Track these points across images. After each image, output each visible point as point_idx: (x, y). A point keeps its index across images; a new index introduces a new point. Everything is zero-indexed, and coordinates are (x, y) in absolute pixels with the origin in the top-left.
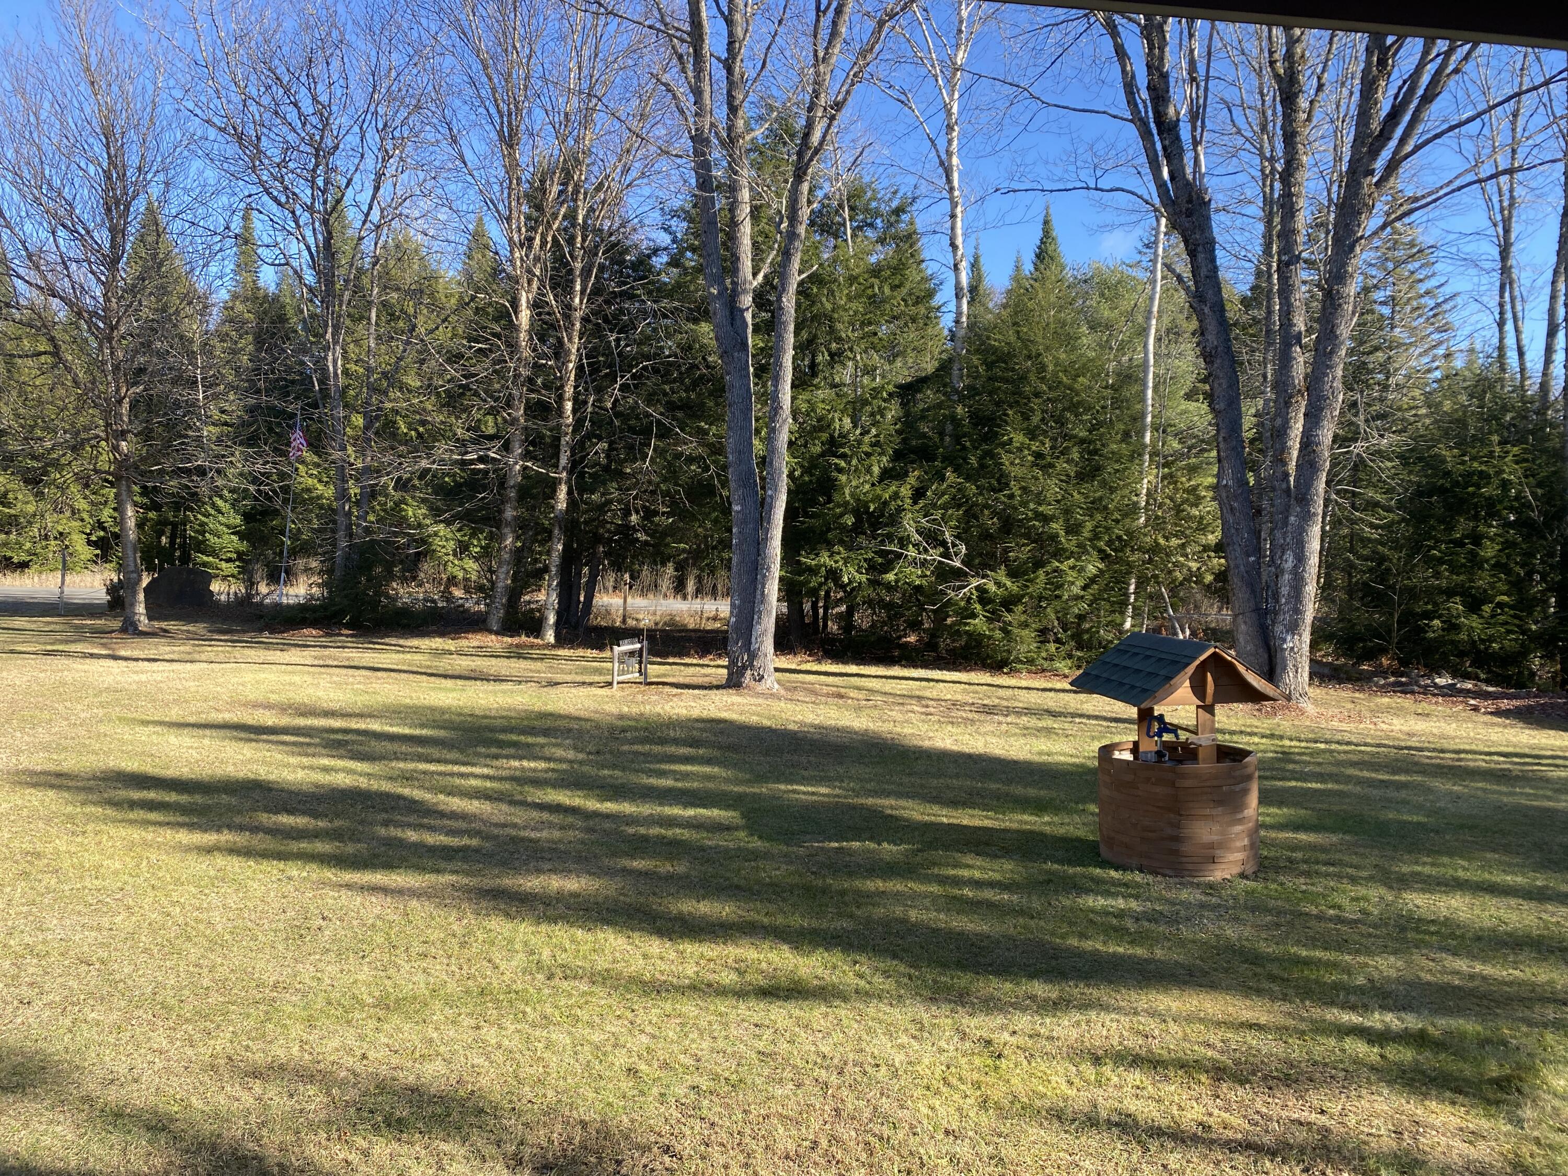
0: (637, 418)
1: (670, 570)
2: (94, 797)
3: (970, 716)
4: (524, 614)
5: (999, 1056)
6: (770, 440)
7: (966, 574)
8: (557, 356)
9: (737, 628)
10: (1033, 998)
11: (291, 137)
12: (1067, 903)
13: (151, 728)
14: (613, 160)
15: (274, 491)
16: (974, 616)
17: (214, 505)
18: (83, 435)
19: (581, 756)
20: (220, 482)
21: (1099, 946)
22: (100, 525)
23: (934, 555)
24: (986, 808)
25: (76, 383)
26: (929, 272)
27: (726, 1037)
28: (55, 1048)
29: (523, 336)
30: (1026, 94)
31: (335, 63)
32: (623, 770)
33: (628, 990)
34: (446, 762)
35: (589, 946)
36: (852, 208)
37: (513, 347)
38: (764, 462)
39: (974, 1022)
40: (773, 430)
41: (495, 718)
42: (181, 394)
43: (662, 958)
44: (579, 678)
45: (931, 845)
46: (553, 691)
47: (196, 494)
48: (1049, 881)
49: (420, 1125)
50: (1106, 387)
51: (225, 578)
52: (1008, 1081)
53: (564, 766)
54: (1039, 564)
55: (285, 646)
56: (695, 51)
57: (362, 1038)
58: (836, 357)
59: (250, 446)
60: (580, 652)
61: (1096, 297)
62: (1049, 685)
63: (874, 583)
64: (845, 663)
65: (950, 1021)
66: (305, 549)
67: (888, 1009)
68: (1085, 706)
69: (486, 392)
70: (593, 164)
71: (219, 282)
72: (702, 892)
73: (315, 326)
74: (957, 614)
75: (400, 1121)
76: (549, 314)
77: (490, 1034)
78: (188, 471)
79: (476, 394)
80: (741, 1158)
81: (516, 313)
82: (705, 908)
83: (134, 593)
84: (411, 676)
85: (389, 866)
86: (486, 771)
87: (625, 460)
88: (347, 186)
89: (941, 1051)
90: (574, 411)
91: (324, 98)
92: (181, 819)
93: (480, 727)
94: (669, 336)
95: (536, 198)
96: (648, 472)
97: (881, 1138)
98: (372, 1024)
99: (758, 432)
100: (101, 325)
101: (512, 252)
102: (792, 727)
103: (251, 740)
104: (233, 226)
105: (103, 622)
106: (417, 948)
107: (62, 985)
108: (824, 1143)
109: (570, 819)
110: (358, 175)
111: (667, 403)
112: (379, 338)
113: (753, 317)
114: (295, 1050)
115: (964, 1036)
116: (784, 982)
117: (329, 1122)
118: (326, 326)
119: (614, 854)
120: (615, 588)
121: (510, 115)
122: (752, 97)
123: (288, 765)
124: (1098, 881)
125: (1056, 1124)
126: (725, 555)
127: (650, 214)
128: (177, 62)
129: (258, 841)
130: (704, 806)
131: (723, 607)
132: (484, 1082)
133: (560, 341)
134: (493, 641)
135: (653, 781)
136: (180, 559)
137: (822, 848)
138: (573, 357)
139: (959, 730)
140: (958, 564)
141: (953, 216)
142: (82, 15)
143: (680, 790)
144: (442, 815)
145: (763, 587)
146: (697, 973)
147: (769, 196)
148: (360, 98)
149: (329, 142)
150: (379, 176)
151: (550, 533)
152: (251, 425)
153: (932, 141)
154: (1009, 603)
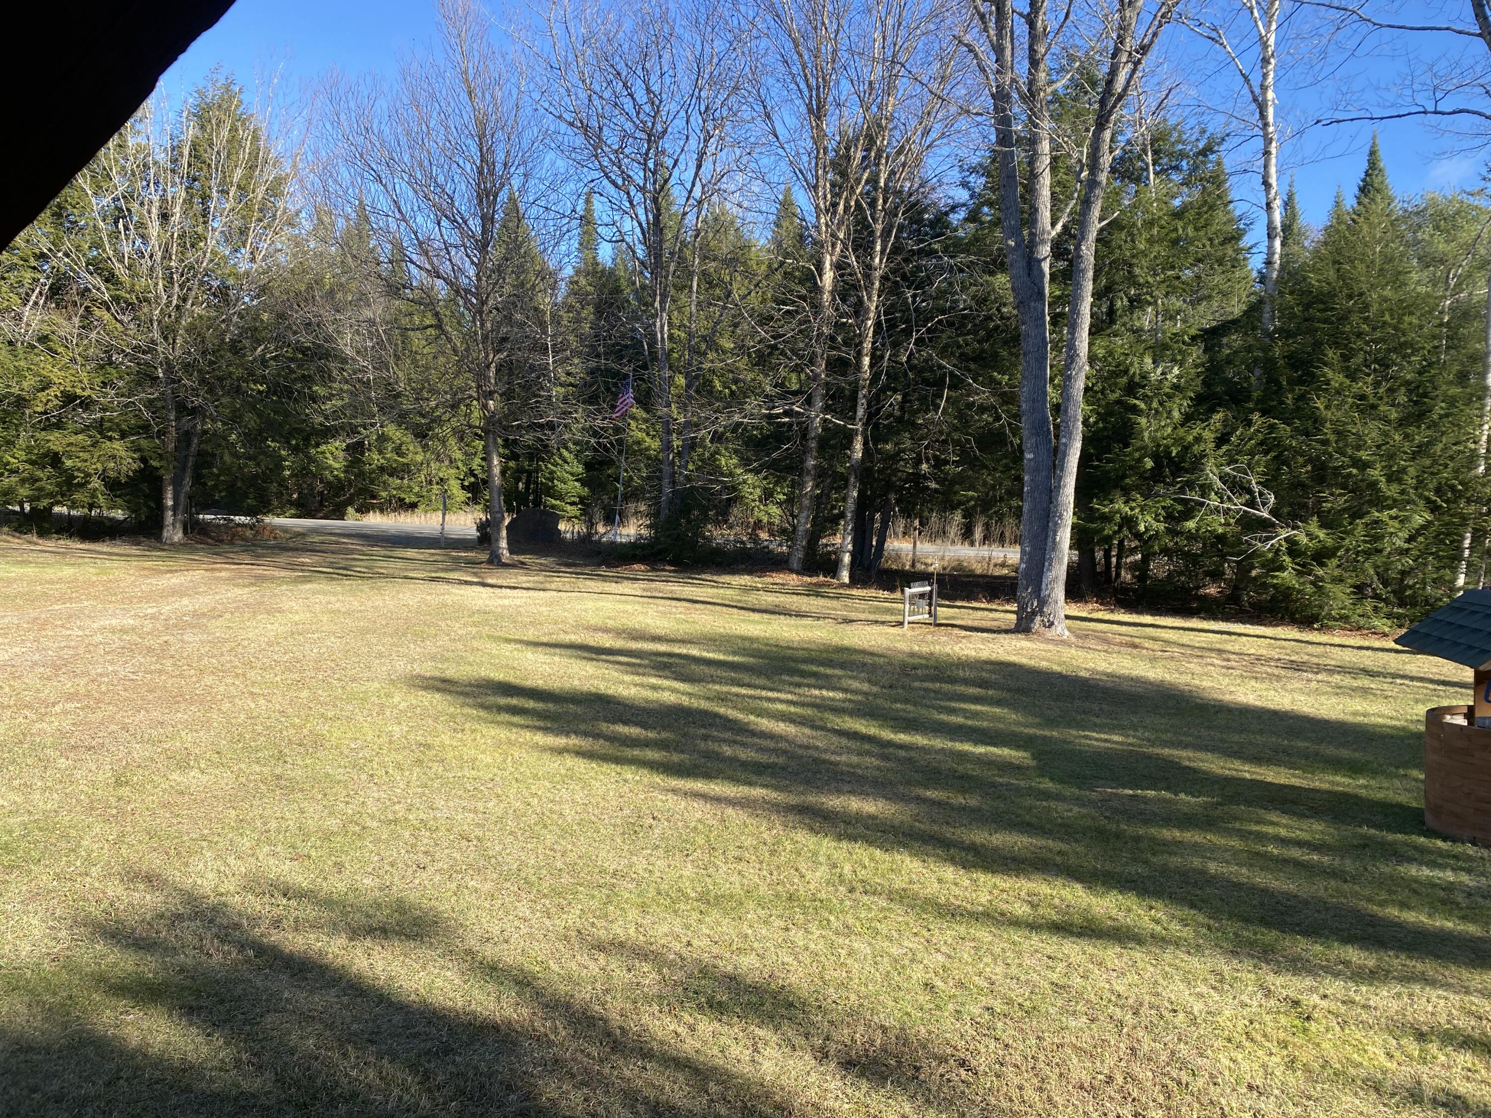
0: (931, 369)
1: (958, 517)
2: (470, 701)
3: (1276, 672)
4: (822, 556)
5: (1308, 1018)
6: (1065, 390)
7: (1273, 525)
8: (857, 314)
9: (1027, 574)
10: (1347, 963)
11: (628, 126)
12: (1387, 870)
13: (514, 646)
14: (914, 122)
15: (611, 443)
16: (1282, 568)
17: (561, 456)
18: (460, 396)
19: (875, 689)
20: (566, 436)
21: (1423, 918)
22: (472, 473)
23: (1238, 504)
24: (1292, 766)
25: (455, 350)
26: (1238, 213)
27: (1020, 965)
28: (444, 907)
29: (826, 297)
30: (1355, 17)
31: (667, 56)
32: (915, 705)
33: (924, 911)
34: (755, 687)
35: (886, 865)
36: (1155, 152)
37: (817, 307)
38: (1057, 409)
39: (1280, 980)
40: (1069, 378)
41: (796, 649)
42: (536, 359)
43: (956, 884)
44: (872, 617)
45: (1232, 799)
46: (848, 628)
47: (546, 446)
48: (1365, 846)
49: (738, 1010)
50: (1441, 325)
51: (569, 519)
52: (1318, 1045)
53: (860, 698)
54: (1357, 514)
55: (618, 580)
56: (998, 9)
57: (687, 927)
58: (1136, 303)
59: (591, 404)
60: (872, 592)
61: (1429, 229)
62: (1366, 643)
63: (1172, 532)
64: (1139, 612)
65: (1253, 976)
66: (634, 495)
67: (1186, 957)
68: (1408, 667)
69: (792, 350)
70: (895, 128)
71: (566, 260)
72: (994, 826)
73: (644, 295)
74: (1263, 566)
75: (720, 1003)
76: (850, 275)
77: (798, 936)
78: (541, 426)
79: (783, 353)
80: (1035, 1081)
81: (820, 276)
82: (1000, 839)
83: (499, 530)
84: (724, 609)
85: (708, 776)
86: (790, 697)
87: (918, 411)
88: (674, 167)
89: (1244, 1005)
90: (871, 366)
91: (656, 88)
92: (537, 724)
93: (784, 657)
94: (964, 289)
95: (841, 165)
96: (939, 423)
97: (1179, 1083)
98: (695, 915)
99: (1052, 380)
100: (474, 301)
101: (818, 217)
102: (1083, 674)
103: (592, 659)
104: (578, 209)
105: (473, 554)
106: (733, 852)
107: (448, 856)
108: (1120, 1080)
109: (867, 746)
110: (683, 156)
111: (961, 355)
112: (699, 304)
113: (1051, 268)
114: (632, 931)
115: (1268, 994)
116: (1077, 919)
117: (660, 997)
118: (655, 295)
119: (909, 783)
120: (905, 534)
121: (818, 88)
122: (1055, 49)
123: (622, 682)
124: (1422, 850)
125: (1374, 1096)
126: (1014, 503)
127: (949, 173)
128: (536, 67)
129: (599, 746)
130: (995, 745)
131: (1012, 555)
132: (793, 979)
133: (860, 301)
134: (793, 579)
135: (944, 717)
136: (534, 502)
137: (1116, 794)
138: (872, 315)
139: (1264, 686)
140: (1266, 515)
141: (1267, 153)
142: (463, 34)
143: (970, 727)
144: (753, 733)
145: (1055, 534)
146: (990, 901)
147: (1068, 145)
148: (686, 85)
149: (659, 128)
150: (701, 156)
151: (846, 480)
152: (591, 385)
153: (1246, 78)
154: (1321, 556)
